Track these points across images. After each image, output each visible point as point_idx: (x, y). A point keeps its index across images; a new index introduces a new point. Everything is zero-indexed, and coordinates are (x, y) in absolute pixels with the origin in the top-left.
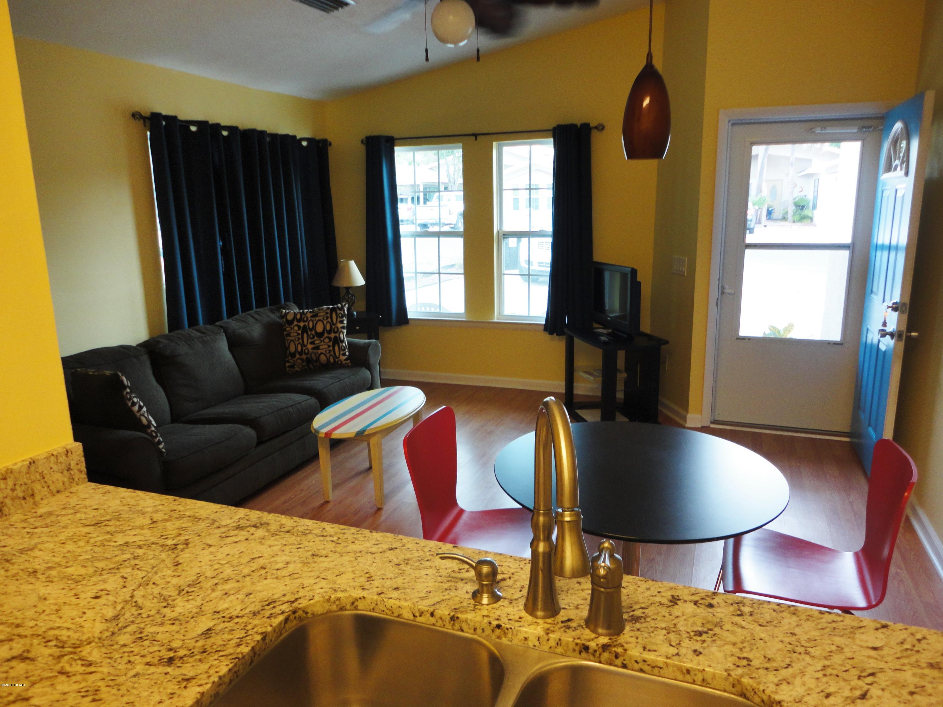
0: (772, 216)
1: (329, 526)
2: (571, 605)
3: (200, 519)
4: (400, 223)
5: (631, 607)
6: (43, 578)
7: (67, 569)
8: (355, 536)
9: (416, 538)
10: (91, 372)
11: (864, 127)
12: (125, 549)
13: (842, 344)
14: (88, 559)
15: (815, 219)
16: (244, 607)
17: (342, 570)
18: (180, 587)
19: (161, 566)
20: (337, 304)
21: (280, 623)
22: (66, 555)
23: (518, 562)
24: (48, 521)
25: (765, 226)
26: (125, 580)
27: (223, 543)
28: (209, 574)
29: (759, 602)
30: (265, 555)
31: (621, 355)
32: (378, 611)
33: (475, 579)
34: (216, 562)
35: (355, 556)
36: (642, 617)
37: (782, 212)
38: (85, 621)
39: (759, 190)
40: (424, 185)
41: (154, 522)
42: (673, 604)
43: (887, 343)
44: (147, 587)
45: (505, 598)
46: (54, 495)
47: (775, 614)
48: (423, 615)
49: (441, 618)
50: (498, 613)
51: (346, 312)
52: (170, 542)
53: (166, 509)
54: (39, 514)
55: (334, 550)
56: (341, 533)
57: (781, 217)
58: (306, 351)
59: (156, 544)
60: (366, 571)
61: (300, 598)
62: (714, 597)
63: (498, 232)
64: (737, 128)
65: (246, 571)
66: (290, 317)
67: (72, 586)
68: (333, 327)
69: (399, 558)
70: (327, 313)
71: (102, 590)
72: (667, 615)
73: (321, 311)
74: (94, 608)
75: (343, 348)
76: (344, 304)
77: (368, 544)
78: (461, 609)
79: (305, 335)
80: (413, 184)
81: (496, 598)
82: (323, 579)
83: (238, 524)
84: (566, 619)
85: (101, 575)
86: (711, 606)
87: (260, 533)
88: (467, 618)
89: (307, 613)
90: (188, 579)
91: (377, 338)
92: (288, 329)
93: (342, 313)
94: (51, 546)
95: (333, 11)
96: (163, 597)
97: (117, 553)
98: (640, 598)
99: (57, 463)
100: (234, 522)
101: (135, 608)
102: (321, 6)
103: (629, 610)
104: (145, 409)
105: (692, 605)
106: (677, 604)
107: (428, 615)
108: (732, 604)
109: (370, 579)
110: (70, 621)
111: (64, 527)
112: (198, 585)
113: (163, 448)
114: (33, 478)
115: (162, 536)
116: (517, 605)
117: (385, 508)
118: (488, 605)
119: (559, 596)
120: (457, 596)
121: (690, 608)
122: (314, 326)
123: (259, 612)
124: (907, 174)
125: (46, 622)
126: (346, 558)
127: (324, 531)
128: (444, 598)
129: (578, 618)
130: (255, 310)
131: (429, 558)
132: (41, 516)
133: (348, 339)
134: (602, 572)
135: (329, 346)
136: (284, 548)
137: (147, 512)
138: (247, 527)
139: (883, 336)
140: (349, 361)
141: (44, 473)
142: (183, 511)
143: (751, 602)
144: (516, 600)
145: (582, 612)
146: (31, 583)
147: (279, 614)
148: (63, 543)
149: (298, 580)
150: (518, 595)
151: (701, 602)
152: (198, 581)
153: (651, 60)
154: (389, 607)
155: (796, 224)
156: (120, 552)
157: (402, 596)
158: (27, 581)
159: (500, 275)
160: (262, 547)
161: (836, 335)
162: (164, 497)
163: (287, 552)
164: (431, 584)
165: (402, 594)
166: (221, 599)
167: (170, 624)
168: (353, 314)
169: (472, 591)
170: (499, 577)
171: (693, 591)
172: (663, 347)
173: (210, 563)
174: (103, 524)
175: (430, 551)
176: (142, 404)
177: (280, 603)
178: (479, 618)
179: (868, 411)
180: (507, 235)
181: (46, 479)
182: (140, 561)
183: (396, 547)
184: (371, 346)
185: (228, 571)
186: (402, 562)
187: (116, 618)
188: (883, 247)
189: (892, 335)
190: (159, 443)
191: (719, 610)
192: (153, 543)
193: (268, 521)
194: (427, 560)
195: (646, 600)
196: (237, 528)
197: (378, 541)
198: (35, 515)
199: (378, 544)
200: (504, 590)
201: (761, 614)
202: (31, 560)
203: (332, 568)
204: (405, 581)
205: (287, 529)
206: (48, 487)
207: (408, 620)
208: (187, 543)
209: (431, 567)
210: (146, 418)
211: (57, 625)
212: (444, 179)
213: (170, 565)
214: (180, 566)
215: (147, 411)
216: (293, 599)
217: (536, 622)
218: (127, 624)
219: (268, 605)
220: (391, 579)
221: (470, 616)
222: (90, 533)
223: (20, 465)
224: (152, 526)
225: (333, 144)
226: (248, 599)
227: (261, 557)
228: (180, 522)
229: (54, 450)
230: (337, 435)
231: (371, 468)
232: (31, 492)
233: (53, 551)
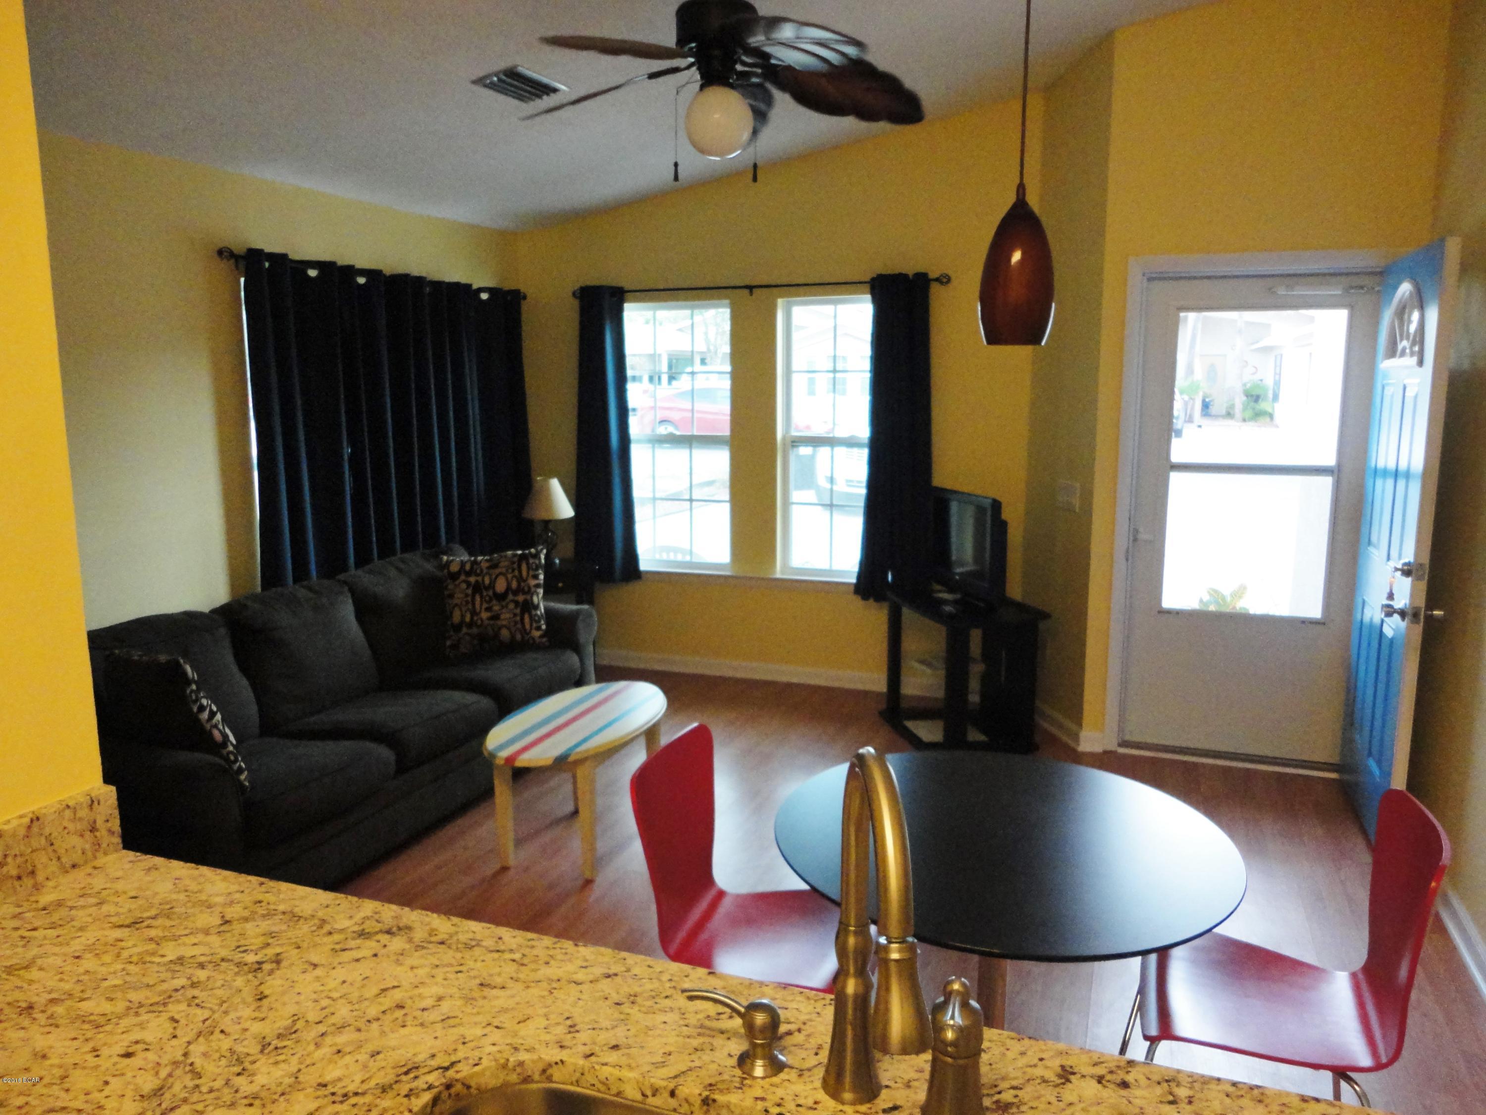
0: (1209, 411)
1: (509, 934)
2: (899, 1080)
3: (300, 917)
4: (631, 413)
5: (996, 1086)
6: (42, 1018)
7: (83, 1003)
8: (551, 952)
9: (648, 958)
10: (136, 655)
11: (1352, 288)
12: (177, 969)
13: (1324, 624)
14: (115, 986)
15: (1277, 416)
16: (367, 1076)
17: (530, 1011)
18: (264, 1038)
19: (237, 1000)
20: (529, 548)
21: (425, 1106)
22: (80, 978)
23: (812, 1002)
24: (55, 917)
25: (1200, 426)
26: (176, 1025)
27: (336, 961)
28: (312, 1016)
29: (1202, 1080)
30: (404, 983)
31: (976, 637)
32: (584, 1085)
33: (742, 1031)
34: (323, 995)
35: (549, 987)
36: (1013, 1103)
37: (1225, 405)
38: (107, 1097)
39: (1190, 371)
40: (669, 355)
41: (227, 922)
42: (1063, 1081)
43: (1394, 627)
44: (211, 1037)
45: (792, 1068)
46: (67, 872)
47: (1228, 1101)
48: (658, 1094)
49: (687, 1100)
50: (780, 1092)
51: (543, 561)
52: (251, 958)
53: (247, 899)
54: (40, 905)
55: (514, 975)
56: (528, 946)
57: (1224, 412)
58: (479, 622)
59: (229, 961)
60: (567, 1015)
61: (459, 1061)
62: (1129, 1069)
63: (784, 438)
64: (1157, 286)
65: (373, 1011)
66: (454, 568)
67: (89, 1035)
68: (522, 584)
69: (622, 992)
70: (513, 563)
71: (137, 1042)
72: (1053, 1100)
73: (503, 559)
74: (123, 1075)
75: (537, 618)
76: (540, 548)
77: (570, 967)
78: (720, 1086)
79: (478, 598)
80: (652, 352)
81: (776, 1067)
82: (497, 1027)
83: (361, 928)
84: (891, 1105)
85: (137, 1014)
86: (1125, 1085)
87: (397, 943)
88: (729, 1102)
89: (469, 1087)
90: (277, 1025)
91: (591, 602)
92: (451, 587)
93: (537, 562)
94: (59, 961)
95: (533, 100)
96: (235, 1057)
97: (163, 976)
98: (1010, 1069)
99: (74, 819)
100: (356, 924)
101: (189, 1076)
102: (514, 92)
103: (992, 1092)
104: (219, 717)
105: (1094, 1083)
106: (1071, 1082)
107: (666, 1094)
108: (1159, 1083)
109: (573, 1029)
110: (82, 1097)
111: (81, 929)
112: (294, 1036)
113: (245, 780)
114: (35, 844)
115: (239, 947)
116: (812, 1079)
117: (599, 880)
118: (763, 1078)
119: (879, 1064)
120: (713, 1062)
121: (1090, 1088)
122: (492, 586)
123: (391, 1086)
124: (1421, 363)
125: (43, 1097)
126: (535, 991)
127: (500, 942)
128: (693, 1065)
129: (909, 1104)
130: (399, 555)
131: (668, 994)
132: (44, 909)
133: (545, 603)
134: (950, 1035)
135: (515, 615)
136: (434, 972)
137: (215, 905)
138: (377, 933)
139: (1389, 614)
140: (544, 640)
141: (53, 835)
142: (274, 904)
143: (1190, 1080)
144: (809, 1070)
145: (916, 1093)
146: (23, 1028)
147: (424, 1090)
148: (78, 957)
149: (455, 1030)
150: (812, 1061)
151: (1109, 1077)
152: (293, 1030)
153: (1024, 194)
154: (602, 1078)
155: (1247, 423)
156: (169, 975)
157: (624, 1061)
158: (17, 1024)
159: (787, 504)
160: (399, 969)
161: (1314, 610)
162: (243, 878)
163: (439, 979)
164: (672, 1040)
165: (624, 1058)
166: (330, 1061)
167: (246, 1105)
168: (555, 563)
169: (738, 1053)
170: (783, 1028)
171: (1095, 1059)
172: (1042, 626)
173: (315, 996)
174: (145, 924)
175: (670, 980)
176: (214, 708)
177: (426, 1070)
178: (749, 1102)
179: (1367, 729)
180: (797, 442)
181: (55, 847)
182: (202, 991)
183: (615, 971)
184: (581, 618)
185: (343, 1012)
186: (625, 1000)
187: (158, 1092)
188: (1385, 473)
189: (1403, 614)
190: (240, 771)
191: (1138, 1092)
192: (223, 960)
193: (410, 923)
194: (667, 997)
195: (1019, 1074)
196: (360, 936)
197: (586, 961)
198: (34, 905)
199: (586, 967)
200: (790, 1052)
201: (1207, 1100)
202: (25, 985)
203: (512, 1009)
204: (629, 1033)
205: (440, 937)
206: (59, 858)
207: (633, 1101)
208: (277, 961)
209: (672, 1010)
210: (219, 730)
211: (59, 1104)
212: (700, 347)
213: (250, 999)
214: (265, 1001)
215: (222, 719)
216: (446, 1064)
217: (841, 1111)
218: (174, 1105)
219: (406, 1073)
220: (607, 1029)
221: (733, 1098)
222: (121, 941)
223: (15, 823)
224: (222, 928)
225: (528, 295)
226: (375, 1061)
227: (398, 987)
228: (267, 923)
229: (70, 797)
230: (524, 761)
231: (576, 812)
232: (30, 868)
233: (61, 970)
